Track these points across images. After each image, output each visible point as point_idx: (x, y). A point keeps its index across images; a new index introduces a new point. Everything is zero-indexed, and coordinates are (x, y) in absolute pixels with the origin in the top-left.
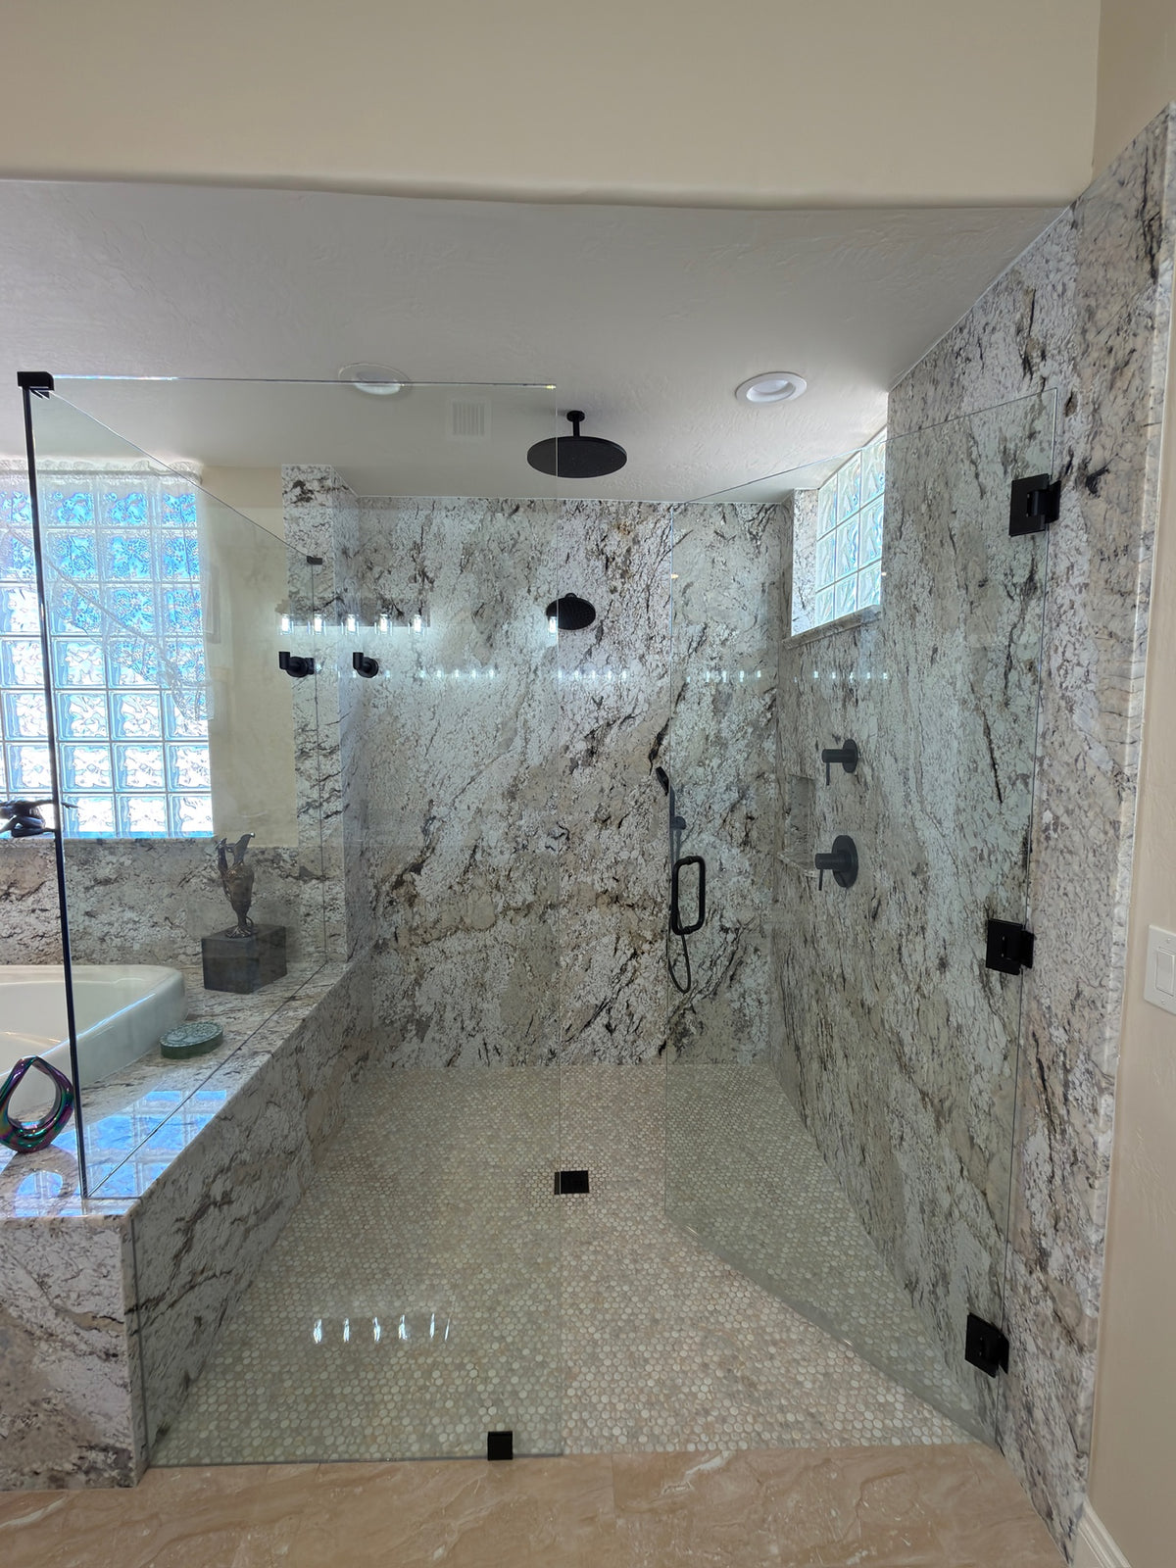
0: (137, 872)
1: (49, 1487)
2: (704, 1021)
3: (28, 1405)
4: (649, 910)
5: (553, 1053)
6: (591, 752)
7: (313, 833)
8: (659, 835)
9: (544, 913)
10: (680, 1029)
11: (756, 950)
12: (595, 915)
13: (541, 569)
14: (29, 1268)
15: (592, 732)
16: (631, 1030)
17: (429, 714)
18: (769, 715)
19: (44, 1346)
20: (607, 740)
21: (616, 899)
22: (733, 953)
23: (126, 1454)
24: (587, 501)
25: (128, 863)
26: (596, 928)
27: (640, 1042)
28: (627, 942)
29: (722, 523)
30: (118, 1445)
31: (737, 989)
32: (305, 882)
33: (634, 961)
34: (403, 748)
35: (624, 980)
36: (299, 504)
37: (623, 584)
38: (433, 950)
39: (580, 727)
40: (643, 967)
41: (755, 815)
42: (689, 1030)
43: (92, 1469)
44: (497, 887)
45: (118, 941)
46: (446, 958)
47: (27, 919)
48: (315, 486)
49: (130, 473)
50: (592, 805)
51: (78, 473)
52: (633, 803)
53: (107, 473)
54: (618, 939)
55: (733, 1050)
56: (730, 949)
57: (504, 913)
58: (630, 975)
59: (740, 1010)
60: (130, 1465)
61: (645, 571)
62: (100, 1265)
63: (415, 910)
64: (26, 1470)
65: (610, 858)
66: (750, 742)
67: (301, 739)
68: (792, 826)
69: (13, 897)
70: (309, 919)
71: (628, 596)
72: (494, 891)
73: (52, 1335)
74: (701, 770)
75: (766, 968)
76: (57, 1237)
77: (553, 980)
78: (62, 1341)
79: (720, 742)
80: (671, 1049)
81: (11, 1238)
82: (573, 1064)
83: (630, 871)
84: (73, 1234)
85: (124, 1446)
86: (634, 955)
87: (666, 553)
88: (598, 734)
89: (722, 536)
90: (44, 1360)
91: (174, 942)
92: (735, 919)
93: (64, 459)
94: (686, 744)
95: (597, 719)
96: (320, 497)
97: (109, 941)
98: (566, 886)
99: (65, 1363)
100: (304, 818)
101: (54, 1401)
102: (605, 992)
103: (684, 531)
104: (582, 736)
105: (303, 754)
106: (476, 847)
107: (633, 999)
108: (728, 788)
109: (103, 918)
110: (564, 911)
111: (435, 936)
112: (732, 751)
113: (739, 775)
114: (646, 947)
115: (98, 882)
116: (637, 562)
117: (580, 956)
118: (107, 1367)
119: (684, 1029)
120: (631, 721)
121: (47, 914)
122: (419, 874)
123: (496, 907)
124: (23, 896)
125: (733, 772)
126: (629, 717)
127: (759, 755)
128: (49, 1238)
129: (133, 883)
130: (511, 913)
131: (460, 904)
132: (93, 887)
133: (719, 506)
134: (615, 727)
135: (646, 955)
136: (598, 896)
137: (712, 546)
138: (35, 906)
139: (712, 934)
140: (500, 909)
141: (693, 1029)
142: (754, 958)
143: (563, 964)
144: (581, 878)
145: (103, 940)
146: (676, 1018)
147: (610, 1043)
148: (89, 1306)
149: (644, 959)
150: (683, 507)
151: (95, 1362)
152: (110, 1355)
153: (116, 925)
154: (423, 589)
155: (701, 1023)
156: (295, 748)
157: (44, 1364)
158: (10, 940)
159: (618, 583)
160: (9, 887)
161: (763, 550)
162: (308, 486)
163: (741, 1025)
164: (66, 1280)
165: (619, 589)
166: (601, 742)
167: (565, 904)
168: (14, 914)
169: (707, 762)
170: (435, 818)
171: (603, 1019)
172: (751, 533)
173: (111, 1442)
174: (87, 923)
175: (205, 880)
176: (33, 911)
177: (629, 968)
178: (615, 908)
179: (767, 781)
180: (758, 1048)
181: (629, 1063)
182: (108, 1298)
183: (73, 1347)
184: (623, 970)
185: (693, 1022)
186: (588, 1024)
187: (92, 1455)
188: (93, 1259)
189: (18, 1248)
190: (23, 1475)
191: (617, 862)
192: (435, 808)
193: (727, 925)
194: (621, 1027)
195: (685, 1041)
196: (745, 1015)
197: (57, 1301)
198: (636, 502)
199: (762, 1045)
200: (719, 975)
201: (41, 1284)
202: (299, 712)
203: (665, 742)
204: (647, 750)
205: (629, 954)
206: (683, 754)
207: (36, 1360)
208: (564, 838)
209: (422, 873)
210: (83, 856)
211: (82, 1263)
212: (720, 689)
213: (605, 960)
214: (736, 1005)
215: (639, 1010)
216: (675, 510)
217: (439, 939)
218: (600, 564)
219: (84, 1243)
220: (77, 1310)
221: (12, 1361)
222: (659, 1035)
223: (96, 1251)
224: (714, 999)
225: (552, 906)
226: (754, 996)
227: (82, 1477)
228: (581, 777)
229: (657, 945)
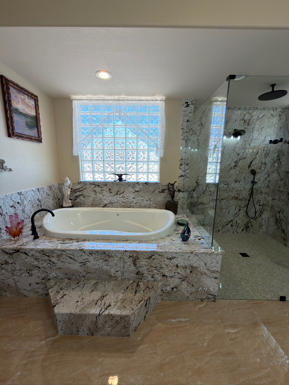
0: (144, 189)
1: (200, 301)
2: (253, 225)
3: (199, 286)
4: (243, 201)
5: (219, 230)
6: (235, 166)
7: (182, 182)
8: (248, 185)
9: (221, 201)
10: (247, 226)
11: (266, 210)
12: (232, 201)
13: (229, 123)
14: (204, 261)
15: (236, 161)
16: (237, 226)
17: (200, 157)
18: (277, 158)
19: (204, 276)
20: (239, 163)
21: (237, 198)
22: (261, 210)
23: (216, 296)
24: (242, 107)
25: (142, 187)
26: (231, 204)
27: (238, 229)
28: (238, 208)
29: (273, 112)
30: (215, 294)
31: (261, 218)
32: (179, 192)
33: (239, 212)
34: (193, 164)
35: (236, 215)
36: (186, 107)
37: (248, 127)
38: (196, 208)
39: (233, 160)
40: (241, 213)
41: (270, 180)
42: (249, 227)
43: (209, 298)
44: (211, 195)
45: (139, 204)
46: (198, 210)
47: (121, 199)
48: (190, 103)
49: (151, 100)
50: (234, 178)
51: (139, 100)
52: (243, 177)
53: (146, 100)
54: (236, 207)
55: (258, 231)
56: (260, 210)
57: (212, 201)
58: (238, 214)
59: (261, 223)
60: (216, 298)
61: (253, 123)
62: (217, 261)
63: (193, 199)
64: (197, 298)
65: (237, 189)
66: (272, 164)
67: (181, 161)
68: (283, 183)
69: (118, 194)
70: (179, 200)
71: (248, 130)
72: (210, 196)
73: (206, 274)
74: (260, 170)
75: (268, 214)
76: (210, 256)
77: (221, 215)
78: (207, 275)
79: (265, 164)
80: (245, 230)
81: (201, 256)
82: (223, 233)
83: (241, 192)
84: (213, 255)
85: (216, 295)
86: (239, 210)
87: (258, 119)
88: (237, 162)
89: (272, 115)
90: (203, 278)
91: (151, 204)
92: (263, 203)
93: (136, 97)
94: (257, 164)
95: (237, 158)
96: (191, 106)
97: (137, 204)
98: (226, 195)
99: (207, 279)
100: (180, 178)
101: (204, 286)
102: (232, 218)
103: (264, 114)
104: (234, 162)
105: (181, 165)
106: (207, 186)
107: (238, 220)
108: (265, 174)
109: (136, 199)
110: (225, 201)
111: (196, 205)
112: (267, 166)
113: (268, 171)
114: (242, 209)
115: (136, 191)
116: (251, 121)
117: (227, 210)
118: (215, 280)
119: (248, 226)
120: (245, 159)
121: (125, 198)
122: (194, 192)
123: (210, 199)
124: (120, 194)
125: (267, 171)
126: (245, 158)
127: (273, 167)
128: (208, 256)
129: (143, 192)
130: (213, 201)
131: (202, 198)
132: (135, 192)
133: (273, 108)
134: (241, 160)
135: (242, 210)
136: (233, 197)
137: (270, 118)
138: (122, 196)
139: (257, 206)
140: (211, 200)
141: (250, 226)
142: (266, 212)
143: (224, 212)
144: (230, 194)
145: (136, 203)
146: (247, 224)
147: (231, 229)
148: (214, 269)
149: (241, 211)
150: (264, 108)
151: (213, 279)
152: (216, 278)
153: (139, 200)
154: (201, 128)
155: (252, 225)
156: (179, 163)
157: (203, 279)
158: (117, 203)
159: (246, 127)
160: (118, 192)
161: (282, 119)
162: (189, 103)
163: (261, 226)
164: (210, 264)
165: (247, 128)
166: (238, 163)
167: (225, 199)
168: (118, 198)
169: (261, 168)
170: (199, 180)
171: (231, 223)
172: (279, 115)
173: (213, 294)
174: (133, 200)
175: (158, 192)
176: (122, 197)
177: (238, 213)
178: (236, 200)
179: (274, 173)
180: (264, 231)
181: (235, 233)
182: (218, 268)
183: (209, 276)
184: (236, 214)
185: (250, 225)
186: (227, 225)
187: (209, 296)
188: (216, 260)
189: (202, 257)
190: (196, 299)
191: (238, 190)
192: (199, 178)
193: (261, 204)
194: (235, 226)
195: (248, 229)
196: (262, 224)
197: (208, 268)
198: (253, 107)
199: (265, 230)
200: (257, 215)
201: (205, 264)
202: (181, 155)
203: (252, 164)
204: (248, 165)
205: (238, 210)
206: (256, 166)
207: (202, 278)
208: (227, 185)
209: (195, 191)
210: (133, 186)
211: (214, 261)
212: (267, 151)
213: (233, 211)
214: (260, 222)
215: (239, 222)
216: (262, 109)
217: (197, 206)
218: (243, 122)
219: (215, 257)
220: (211, 269)
221: (197, 278)
222: (242, 228)
223: (217, 259)
224: (255, 220)
225: (223, 199)
226: (264, 220)
227: (207, 300)
228: (232, 171)
229: (244, 208)
